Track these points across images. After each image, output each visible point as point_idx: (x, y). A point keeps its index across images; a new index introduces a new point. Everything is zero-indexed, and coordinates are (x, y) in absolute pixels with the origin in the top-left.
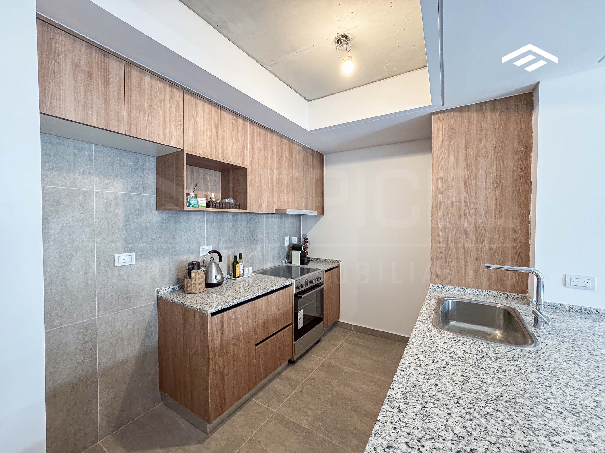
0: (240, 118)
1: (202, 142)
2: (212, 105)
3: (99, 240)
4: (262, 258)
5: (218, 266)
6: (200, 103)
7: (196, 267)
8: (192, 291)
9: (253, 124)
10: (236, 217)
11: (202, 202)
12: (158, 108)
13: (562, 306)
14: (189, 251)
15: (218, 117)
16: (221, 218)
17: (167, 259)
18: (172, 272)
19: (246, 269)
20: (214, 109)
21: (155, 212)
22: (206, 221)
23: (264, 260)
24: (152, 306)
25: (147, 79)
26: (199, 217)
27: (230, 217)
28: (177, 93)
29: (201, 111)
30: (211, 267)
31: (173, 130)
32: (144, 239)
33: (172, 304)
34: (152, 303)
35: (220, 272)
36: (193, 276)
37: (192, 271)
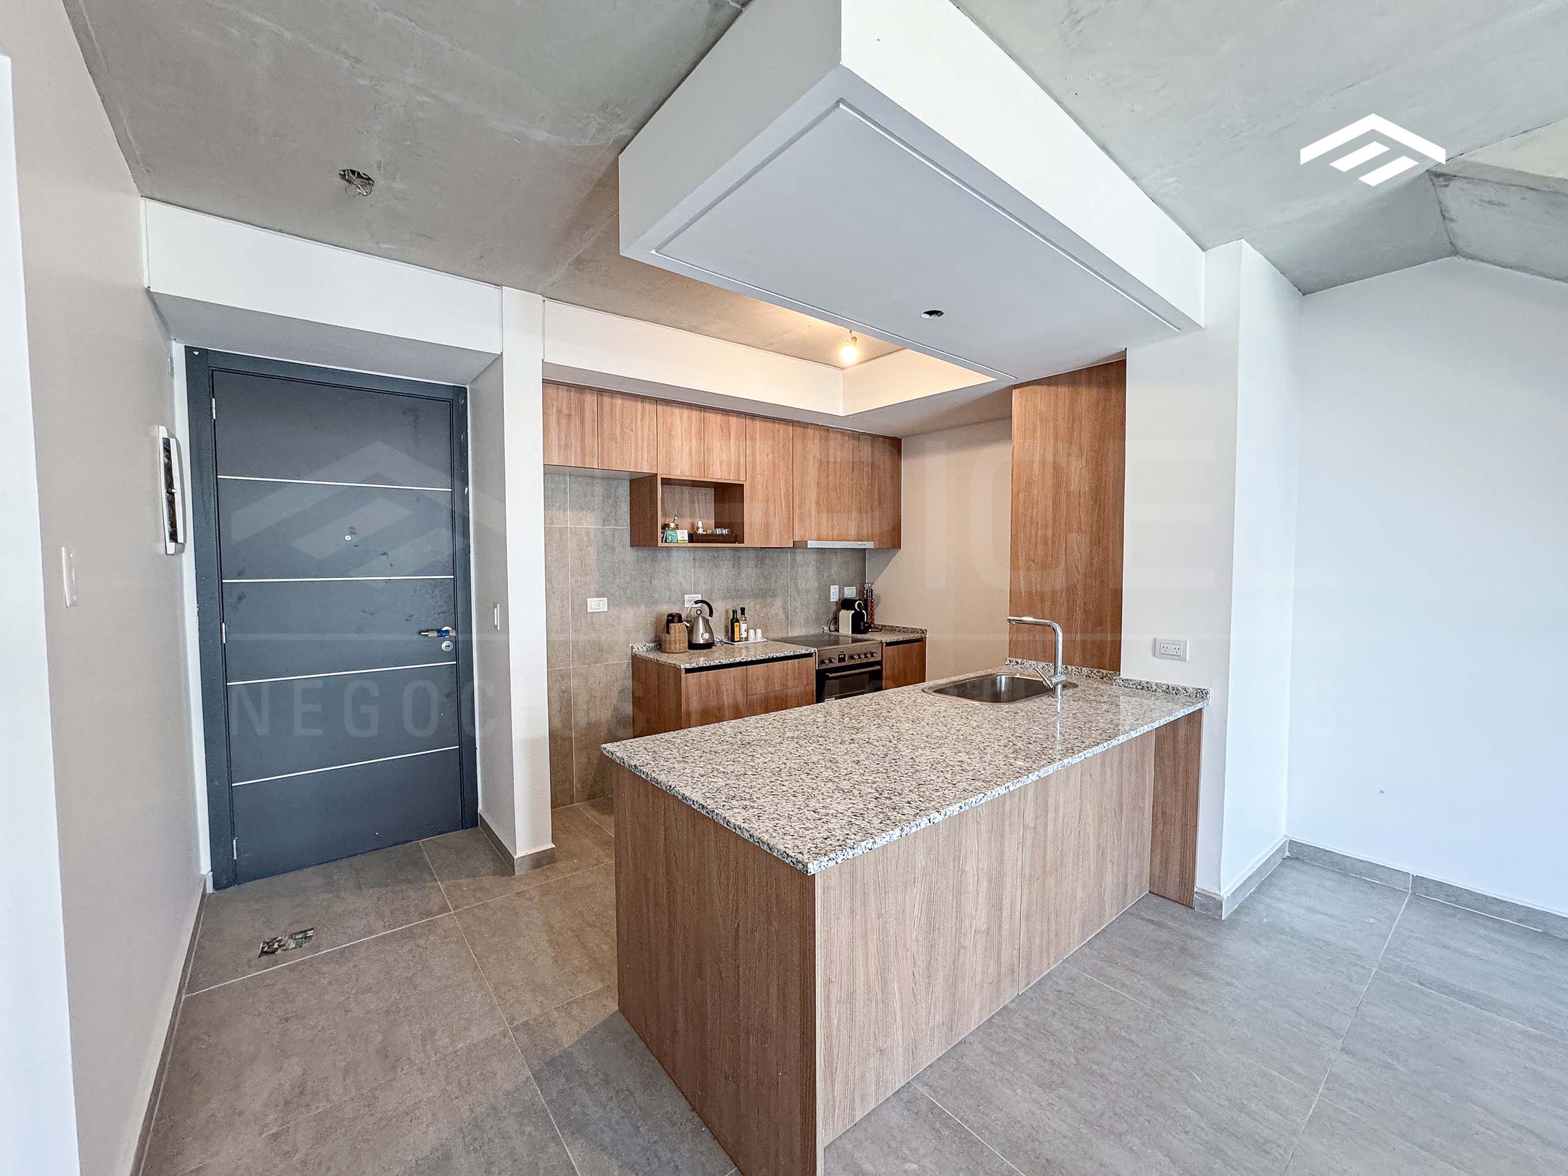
0: (733, 416)
1: (679, 460)
2: (691, 409)
3: (573, 581)
4: (784, 618)
5: (706, 622)
6: (677, 411)
7: (676, 619)
8: (670, 649)
9: (752, 419)
10: (737, 554)
11: (682, 535)
12: (629, 432)
13: (1149, 685)
14: (670, 601)
15: (700, 422)
16: (716, 555)
17: (643, 608)
18: (649, 626)
19: (752, 632)
20: (695, 414)
21: (629, 549)
22: (694, 559)
23: (789, 622)
24: (626, 665)
25: (619, 402)
26: (683, 554)
27: (729, 553)
28: (649, 407)
29: (679, 421)
30: (698, 621)
31: (645, 453)
32: (617, 581)
33: (647, 661)
34: (627, 661)
35: (708, 629)
36: (672, 631)
37: (671, 625)
